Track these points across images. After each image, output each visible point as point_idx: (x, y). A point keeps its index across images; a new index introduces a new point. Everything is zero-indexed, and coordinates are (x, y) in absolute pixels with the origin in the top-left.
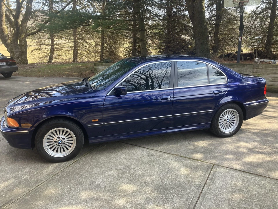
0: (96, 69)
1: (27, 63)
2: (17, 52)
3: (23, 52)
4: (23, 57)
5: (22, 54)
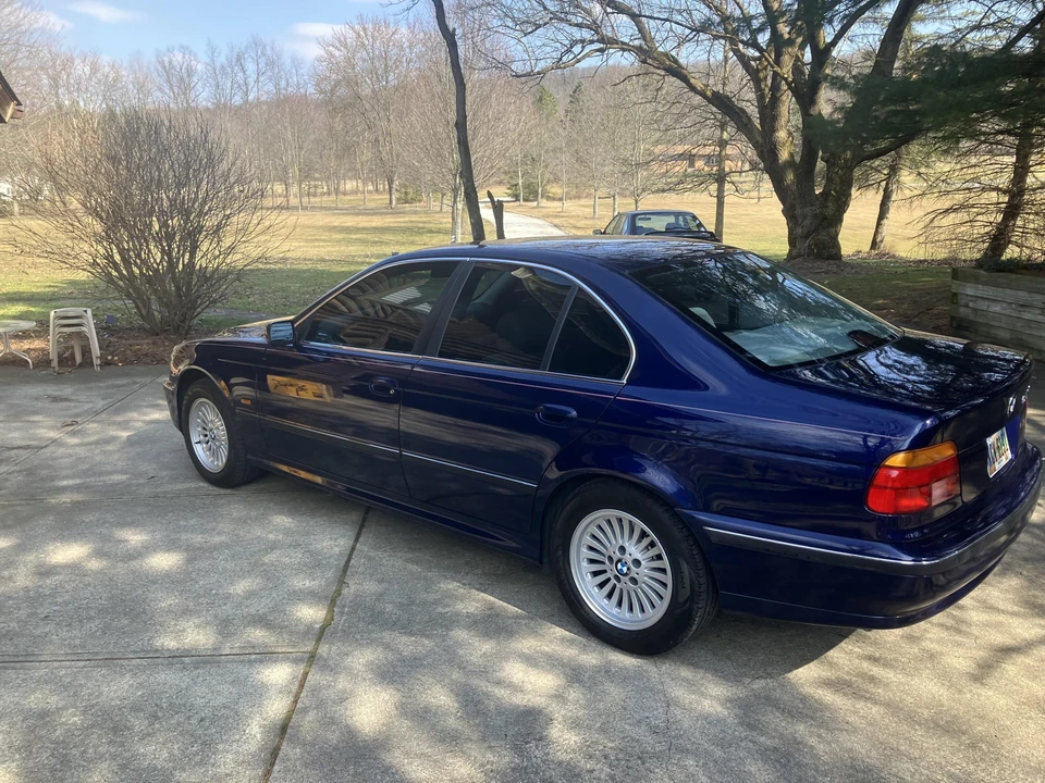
0: (955, 294)
1: (837, 256)
2: (805, 218)
3: (825, 218)
4: (823, 236)
5: (820, 224)
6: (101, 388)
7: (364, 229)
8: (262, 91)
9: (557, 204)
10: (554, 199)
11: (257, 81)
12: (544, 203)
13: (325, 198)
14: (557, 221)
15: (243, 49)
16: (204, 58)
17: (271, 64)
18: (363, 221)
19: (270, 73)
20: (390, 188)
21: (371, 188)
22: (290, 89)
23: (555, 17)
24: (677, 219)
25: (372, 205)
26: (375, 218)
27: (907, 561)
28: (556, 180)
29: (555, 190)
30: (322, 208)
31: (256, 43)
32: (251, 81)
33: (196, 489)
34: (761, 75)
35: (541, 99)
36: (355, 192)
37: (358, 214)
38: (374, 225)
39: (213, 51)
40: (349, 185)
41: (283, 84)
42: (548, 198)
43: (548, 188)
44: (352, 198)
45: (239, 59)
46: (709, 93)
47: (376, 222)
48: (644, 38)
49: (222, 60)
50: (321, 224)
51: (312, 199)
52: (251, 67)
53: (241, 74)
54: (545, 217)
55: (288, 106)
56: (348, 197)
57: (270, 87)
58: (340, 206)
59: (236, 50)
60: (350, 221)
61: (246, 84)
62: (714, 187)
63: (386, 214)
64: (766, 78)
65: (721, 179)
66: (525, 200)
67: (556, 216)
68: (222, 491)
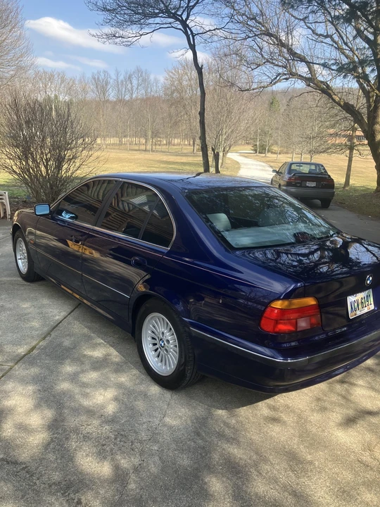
6: (4, 229)
7: (177, 163)
8: (139, 94)
9: (275, 156)
10: (275, 153)
11: (137, 88)
12: (269, 155)
13: (164, 147)
14: (272, 164)
15: (132, 73)
16: (114, 77)
17: (144, 80)
18: (179, 159)
19: (143, 85)
20: (194, 144)
21: (186, 143)
22: (152, 93)
23: (268, 61)
24: (316, 167)
25: (185, 151)
26: (184, 158)
27: (280, 360)
28: (277, 144)
29: (275, 148)
30: (162, 151)
31: (139, 70)
32: (134, 88)
33: (15, 281)
34: (371, 95)
35: (272, 103)
36: (179, 144)
37: (177, 155)
38: (182, 161)
39: (117, 74)
40: (176, 141)
41: (149, 90)
42: (272, 153)
43: (272, 147)
44: (177, 147)
45: (130, 77)
46: (342, 103)
47: (184, 160)
48: (311, 73)
49: (121, 78)
50: (158, 159)
51: (158, 147)
52: (135, 82)
53: (130, 85)
54: (267, 162)
55: (149, 102)
56: (175, 147)
57: (143, 92)
58: (170, 151)
59: (129, 73)
60: (172, 158)
61: (132, 90)
62: (348, 152)
63: (191, 156)
64: (373, 96)
65: (351, 148)
66: (259, 153)
67: (273, 162)
68: (26, 283)
